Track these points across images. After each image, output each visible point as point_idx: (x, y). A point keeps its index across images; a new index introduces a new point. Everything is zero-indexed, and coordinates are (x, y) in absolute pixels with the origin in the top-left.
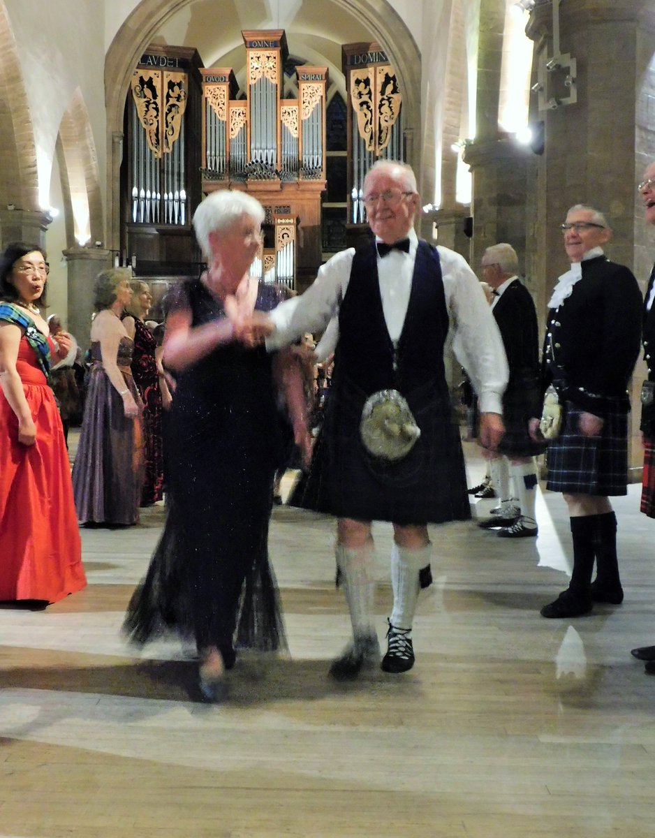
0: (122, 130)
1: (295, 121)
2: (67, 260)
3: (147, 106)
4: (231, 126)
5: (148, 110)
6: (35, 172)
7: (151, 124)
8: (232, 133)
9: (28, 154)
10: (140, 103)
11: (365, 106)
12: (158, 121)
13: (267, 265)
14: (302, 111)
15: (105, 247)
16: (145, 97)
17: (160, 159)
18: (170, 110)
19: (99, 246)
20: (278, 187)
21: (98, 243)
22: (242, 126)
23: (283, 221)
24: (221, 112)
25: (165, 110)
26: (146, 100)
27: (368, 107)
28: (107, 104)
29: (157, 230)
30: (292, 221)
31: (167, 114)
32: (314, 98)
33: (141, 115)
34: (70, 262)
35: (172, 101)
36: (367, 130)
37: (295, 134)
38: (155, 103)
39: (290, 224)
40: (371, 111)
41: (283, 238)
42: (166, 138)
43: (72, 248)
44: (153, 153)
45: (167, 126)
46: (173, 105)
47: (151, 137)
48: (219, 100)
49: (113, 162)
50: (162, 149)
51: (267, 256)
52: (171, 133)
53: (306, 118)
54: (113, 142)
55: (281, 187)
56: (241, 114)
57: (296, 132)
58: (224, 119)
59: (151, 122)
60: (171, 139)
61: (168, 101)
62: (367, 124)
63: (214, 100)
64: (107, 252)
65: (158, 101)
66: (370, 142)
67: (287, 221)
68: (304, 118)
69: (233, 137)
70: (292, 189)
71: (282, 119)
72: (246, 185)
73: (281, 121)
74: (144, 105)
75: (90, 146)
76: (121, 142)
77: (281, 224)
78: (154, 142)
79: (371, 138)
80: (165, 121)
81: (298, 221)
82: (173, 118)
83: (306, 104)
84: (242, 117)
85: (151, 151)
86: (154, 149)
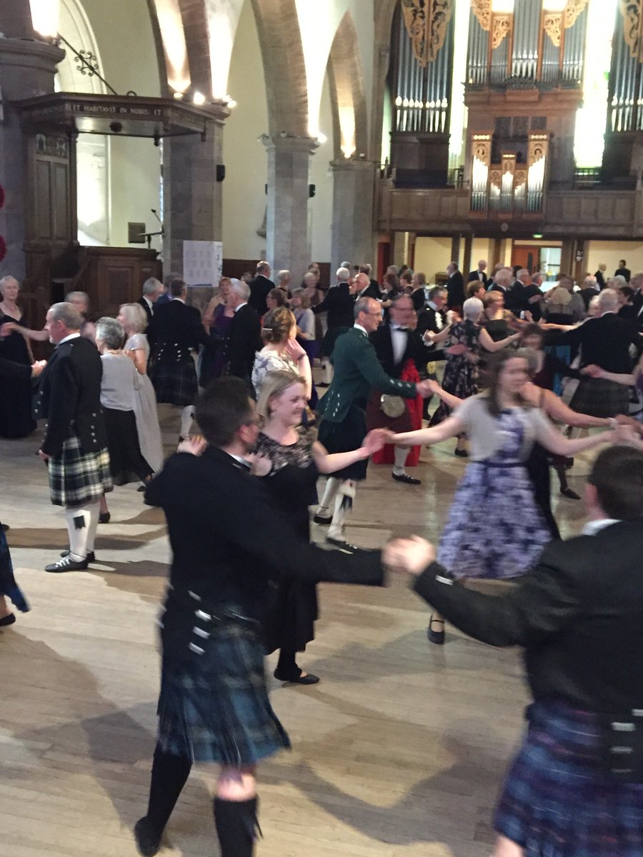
0: (389, 43)
1: (558, 30)
2: (334, 170)
3: (415, 15)
4: (494, 36)
5: (415, 19)
6: (306, 101)
7: (417, 33)
8: (495, 43)
9: (300, 84)
10: (407, 12)
11: (632, 11)
12: (424, 30)
13: (518, 180)
14: (566, 19)
15: (369, 158)
16: (413, 5)
17: (424, 68)
18: (436, 18)
19: (362, 157)
20: (535, 98)
21: (362, 155)
22: (504, 35)
23: (537, 137)
24: (485, 22)
25: (432, 18)
26: (412, 9)
27: (636, 11)
28: (376, 19)
29: (418, 139)
30: (545, 137)
31: (433, 22)
32: (579, 6)
33: (408, 24)
34: (337, 173)
35: (438, 9)
36: (633, 36)
37: (556, 43)
38: (422, 12)
39: (543, 140)
40: (638, 16)
41: (535, 153)
42: (431, 46)
43: (338, 160)
44: (418, 61)
45: (433, 35)
46: (440, 13)
47: (416, 46)
48: (484, 10)
49: (379, 76)
50: (427, 58)
51: (519, 171)
52: (436, 41)
53: (569, 26)
54: (380, 56)
55: (540, 98)
56: (505, 24)
57: (558, 41)
58: (488, 29)
59: (418, 30)
60: (435, 48)
61: (434, 10)
62: (633, 28)
63: (479, 10)
64: (369, 164)
65: (425, 9)
66: (635, 48)
67: (541, 137)
68: (568, 26)
69: (496, 47)
70: (549, 99)
71: (545, 27)
72: (505, 96)
73: (544, 30)
74: (411, 14)
75: (357, 63)
76: (388, 55)
77: (535, 140)
78: (419, 51)
79: (636, 44)
80: (430, 30)
81: (552, 136)
82: (438, 26)
83: (571, 12)
84: (505, 27)
85: (416, 60)
86: (419, 59)
